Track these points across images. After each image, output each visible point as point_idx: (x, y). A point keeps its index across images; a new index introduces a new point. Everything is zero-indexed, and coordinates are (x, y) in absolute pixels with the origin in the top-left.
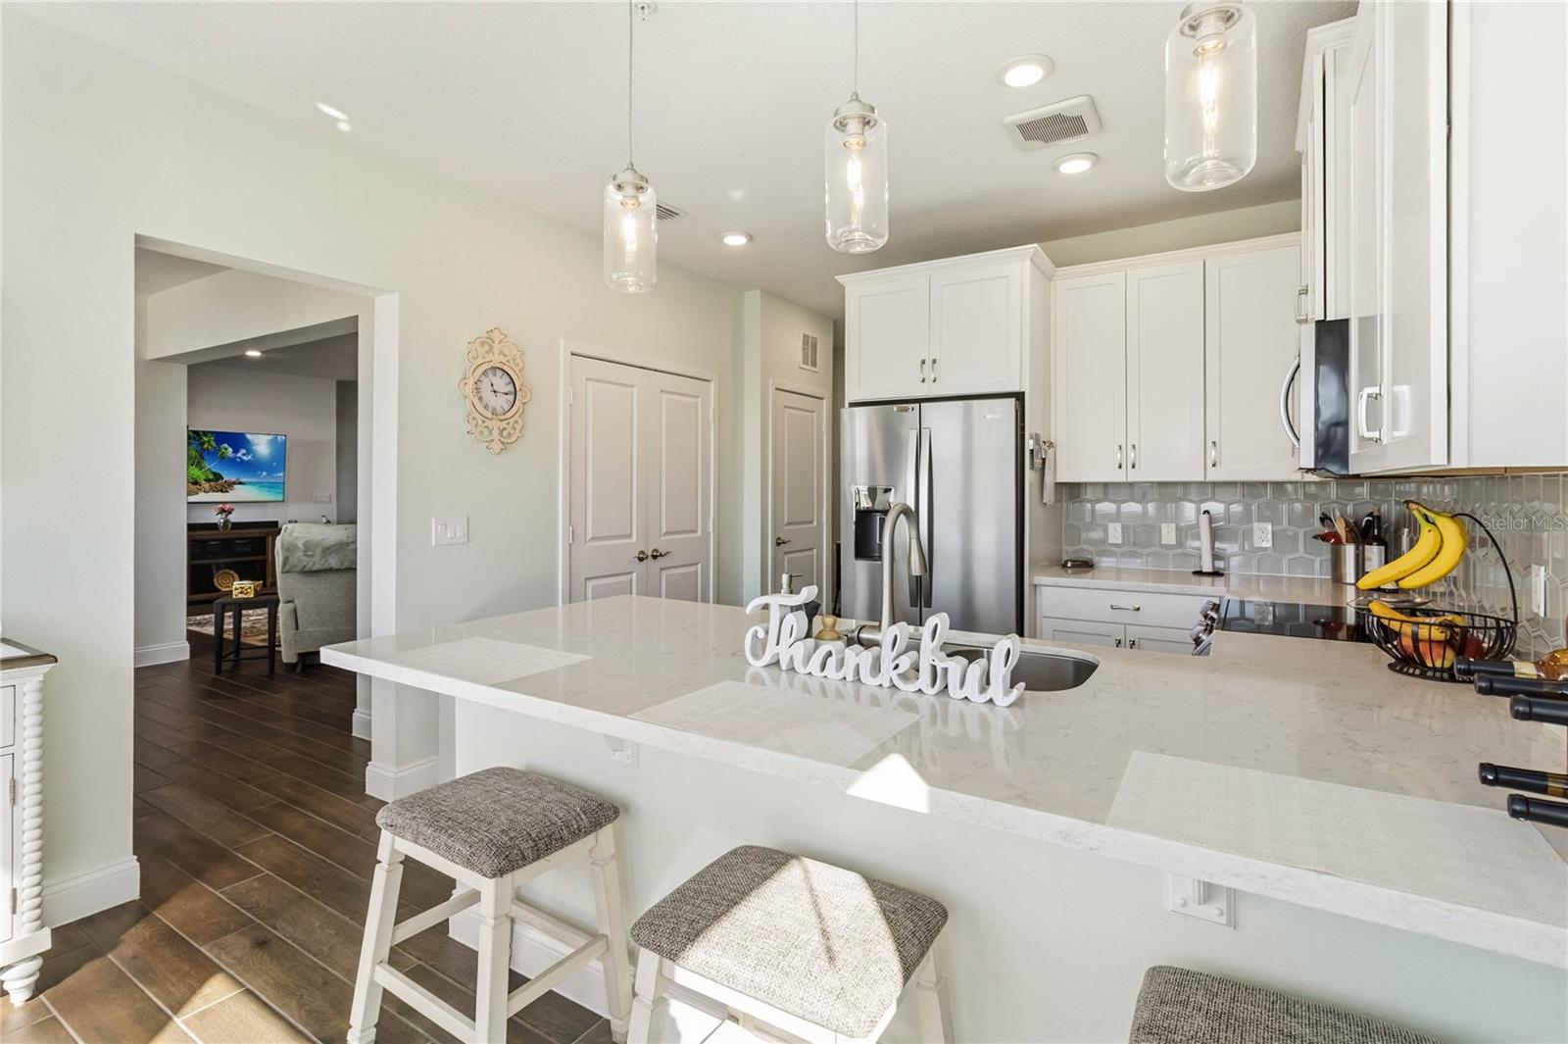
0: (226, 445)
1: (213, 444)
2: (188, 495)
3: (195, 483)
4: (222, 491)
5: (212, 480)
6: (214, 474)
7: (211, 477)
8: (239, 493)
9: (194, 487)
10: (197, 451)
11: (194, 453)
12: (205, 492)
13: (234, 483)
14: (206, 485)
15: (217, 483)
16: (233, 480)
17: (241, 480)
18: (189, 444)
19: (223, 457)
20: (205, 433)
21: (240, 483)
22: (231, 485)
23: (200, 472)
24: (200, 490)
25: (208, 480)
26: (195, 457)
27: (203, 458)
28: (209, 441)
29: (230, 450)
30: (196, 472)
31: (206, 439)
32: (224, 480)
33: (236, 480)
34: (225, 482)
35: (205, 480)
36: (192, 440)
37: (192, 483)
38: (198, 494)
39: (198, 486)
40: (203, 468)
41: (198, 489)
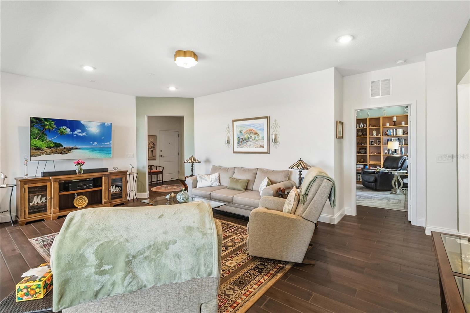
1: (54, 126)
3: (38, 149)
4: (61, 153)
5: (53, 147)
6: (55, 144)
7: (52, 145)
9: (37, 152)
10: (39, 130)
12: (47, 154)
13: (72, 149)
14: (49, 151)
15: (57, 148)
16: (71, 147)
17: (77, 147)
20: (46, 120)
21: (77, 149)
22: (69, 150)
25: (49, 147)
26: (38, 134)
28: (50, 124)
30: (38, 142)
31: (47, 123)
32: (64, 147)
33: (73, 147)
34: (65, 148)
35: (47, 147)
36: (35, 124)
37: (36, 150)
38: (40, 155)
39: (41, 151)
40: (45, 140)
41: (40, 153)
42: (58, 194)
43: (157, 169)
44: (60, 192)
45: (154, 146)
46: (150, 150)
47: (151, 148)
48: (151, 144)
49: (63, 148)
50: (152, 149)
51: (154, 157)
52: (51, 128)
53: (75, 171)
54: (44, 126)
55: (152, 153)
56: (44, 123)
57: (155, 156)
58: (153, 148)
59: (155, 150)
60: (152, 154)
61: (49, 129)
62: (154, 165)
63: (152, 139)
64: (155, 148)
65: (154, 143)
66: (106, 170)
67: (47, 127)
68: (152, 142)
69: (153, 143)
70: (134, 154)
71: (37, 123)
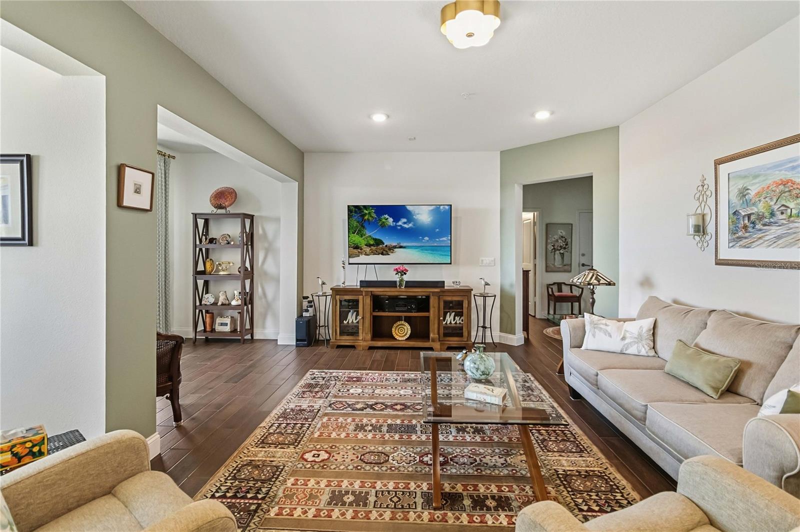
0: (387, 216)
1: (374, 215)
2: (349, 257)
3: (357, 247)
4: (382, 254)
5: (373, 245)
6: (375, 240)
7: (372, 242)
8: (400, 256)
9: (355, 251)
10: (358, 222)
11: (355, 224)
12: (366, 255)
13: (395, 247)
14: (368, 250)
15: (377, 247)
16: (394, 244)
17: (402, 245)
18: (350, 217)
19: (383, 226)
20: (365, 207)
21: (401, 247)
22: (391, 249)
23: (360, 239)
24: (361, 254)
25: (369, 245)
26: (357, 227)
27: (364, 227)
28: (369, 213)
29: (391, 220)
30: (356, 238)
31: (367, 212)
32: (385, 244)
33: (397, 244)
34: (386, 246)
35: (366, 245)
36: (353, 214)
37: (354, 248)
38: (359, 256)
39: (359, 250)
40: (365, 235)
41: (359, 252)
42: (371, 314)
43: (572, 292)
44: (374, 311)
45: (567, 245)
46: (558, 252)
47: (559, 248)
48: (560, 241)
49: (384, 246)
50: (561, 251)
51: (566, 267)
52: (370, 218)
53: (395, 282)
54: (363, 215)
55: (563, 258)
56: (363, 212)
57: (568, 265)
58: (565, 248)
59: (569, 254)
60: (563, 260)
61: (368, 219)
62: (566, 283)
63: (562, 231)
64: (570, 248)
65: (566, 239)
66: (441, 284)
67: (366, 217)
68: (562, 237)
69: (564, 239)
70: (495, 260)
71: (356, 212)
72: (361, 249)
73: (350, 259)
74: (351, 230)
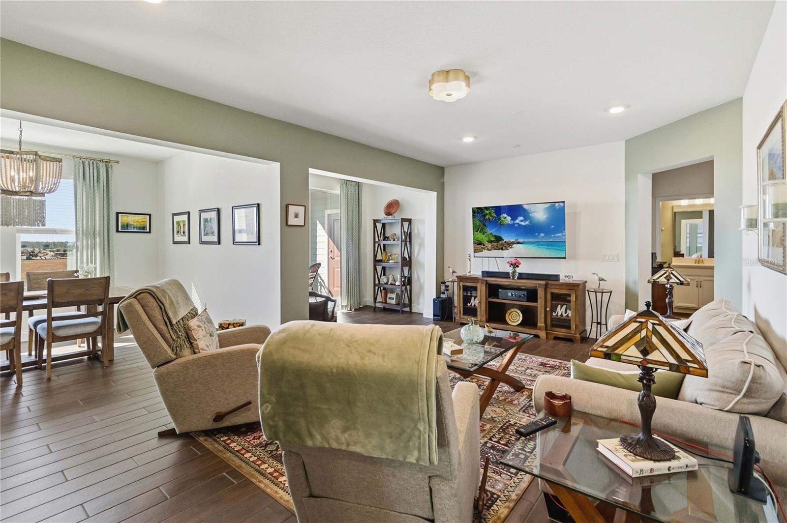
0: (505, 215)
1: (494, 215)
2: (474, 252)
3: (480, 243)
4: (502, 249)
5: (493, 241)
6: (496, 237)
7: (493, 239)
9: (479, 246)
10: (480, 221)
11: (478, 223)
12: (488, 250)
13: (513, 243)
14: (489, 245)
15: (498, 243)
16: (513, 240)
17: (520, 240)
18: (474, 217)
19: (502, 224)
20: (486, 208)
21: (519, 243)
22: (510, 244)
23: (483, 236)
24: (484, 248)
25: (490, 242)
26: (479, 225)
27: (485, 226)
28: (490, 213)
29: (509, 218)
30: (480, 236)
31: (487, 212)
32: (505, 241)
33: (514, 240)
34: (505, 242)
35: (488, 242)
36: (476, 214)
37: (478, 245)
38: (482, 251)
39: (482, 246)
40: (486, 233)
41: (482, 248)
42: (486, 299)
44: (489, 297)
49: (504, 242)
52: (491, 218)
54: (485, 215)
56: (484, 212)
61: (489, 219)
67: (487, 217)
70: (618, 254)
71: (478, 213)
72: (484, 245)
73: (475, 254)
74: (476, 229)
